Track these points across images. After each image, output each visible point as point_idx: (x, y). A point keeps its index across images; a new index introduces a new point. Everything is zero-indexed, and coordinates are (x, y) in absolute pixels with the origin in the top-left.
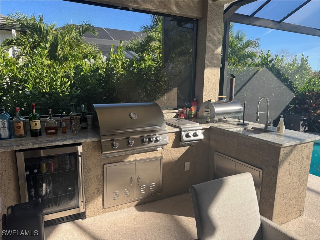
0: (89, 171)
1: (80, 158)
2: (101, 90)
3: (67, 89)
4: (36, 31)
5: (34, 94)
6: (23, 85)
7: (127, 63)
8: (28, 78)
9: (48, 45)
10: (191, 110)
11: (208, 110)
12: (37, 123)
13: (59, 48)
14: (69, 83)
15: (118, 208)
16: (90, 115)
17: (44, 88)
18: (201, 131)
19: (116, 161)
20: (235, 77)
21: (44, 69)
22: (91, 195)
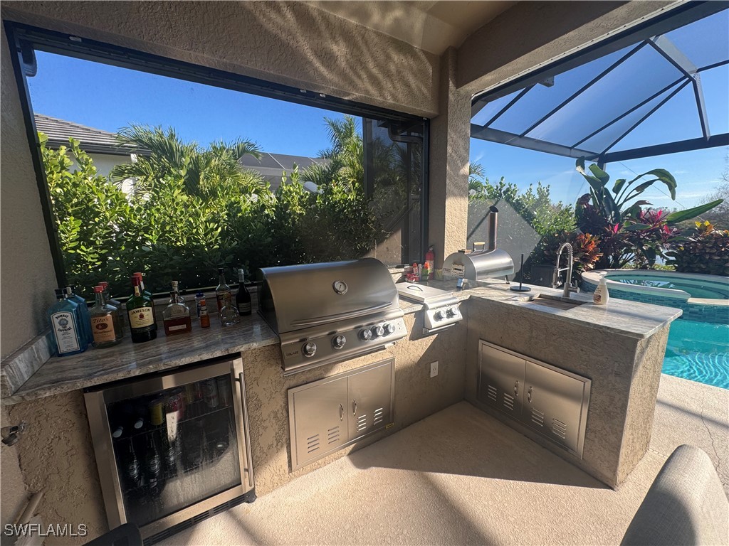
0: (259, 406)
1: (238, 384)
2: (270, 239)
3: (216, 240)
4: (164, 152)
5: (159, 250)
6: (142, 236)
7: (307, 197)
8: (151, 225)
9: (183, 173)
10: (425, 268)
11: (460, 267)
12: (145, 313)
13: (201, 177)
14: (220, 229)
15: (318, 464)
16: (256, 287)
17: (178, 240)
18: (456, 306)
19: (310, 380)
20: (497, 211)
21: (176, 210)
22: (265, 451)
